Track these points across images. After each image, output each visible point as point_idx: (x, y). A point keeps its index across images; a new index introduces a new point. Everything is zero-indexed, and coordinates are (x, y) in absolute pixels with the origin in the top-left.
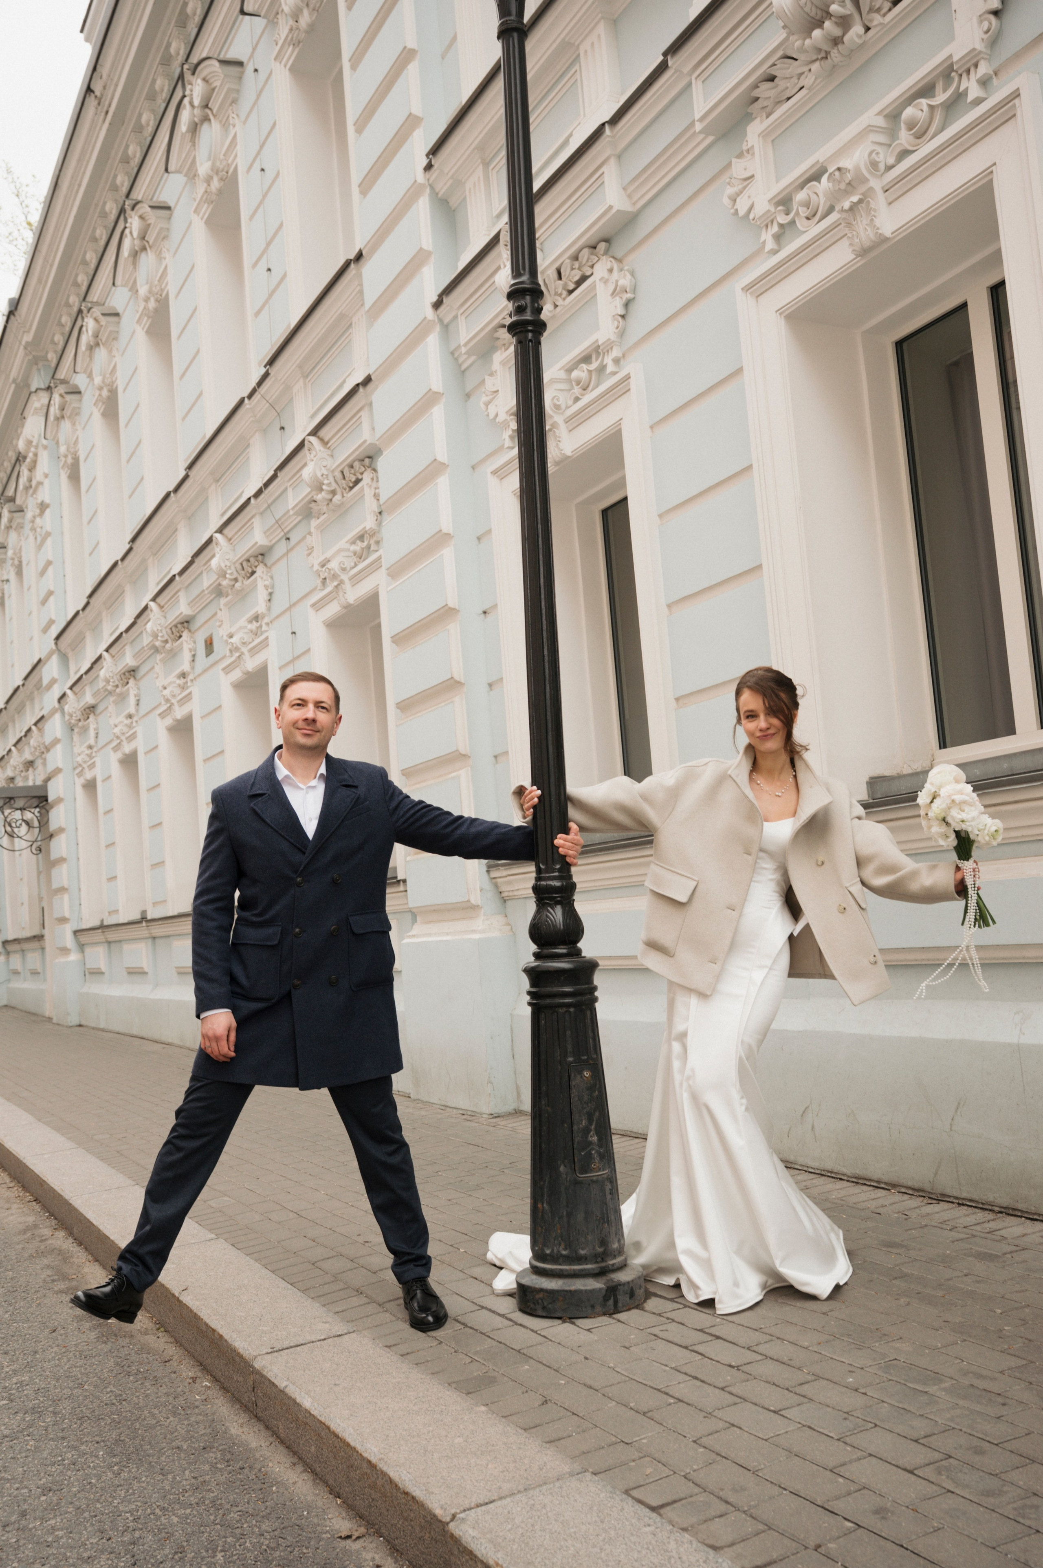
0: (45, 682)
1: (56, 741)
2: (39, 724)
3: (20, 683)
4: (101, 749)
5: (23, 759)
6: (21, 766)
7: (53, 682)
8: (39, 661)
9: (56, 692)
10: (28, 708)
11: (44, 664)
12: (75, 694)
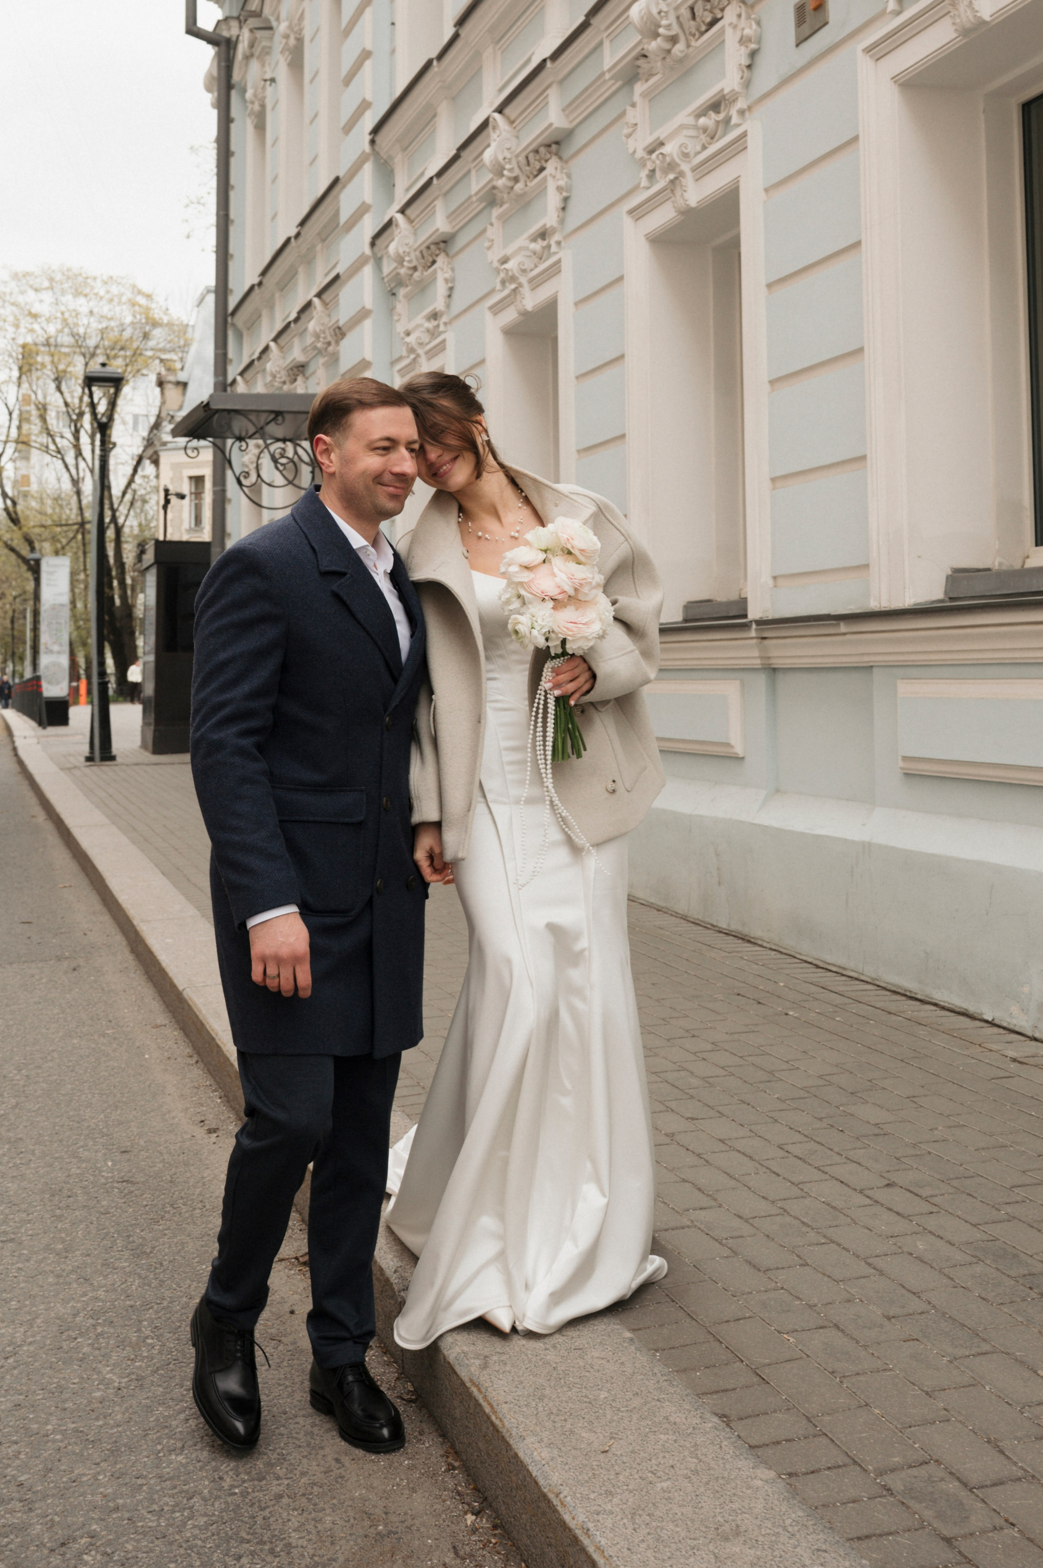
0: (344, 216)
1: (363, 314)
2: (325, 296)
3: (293, 232)
4: (457, 317)
5: (288, 361)
6: (283, 373)
7: (363, 209)
8: (336, 180)
9: (369, 226)
10: (301, 277)
11: (344, 187)
12: (411, 221)
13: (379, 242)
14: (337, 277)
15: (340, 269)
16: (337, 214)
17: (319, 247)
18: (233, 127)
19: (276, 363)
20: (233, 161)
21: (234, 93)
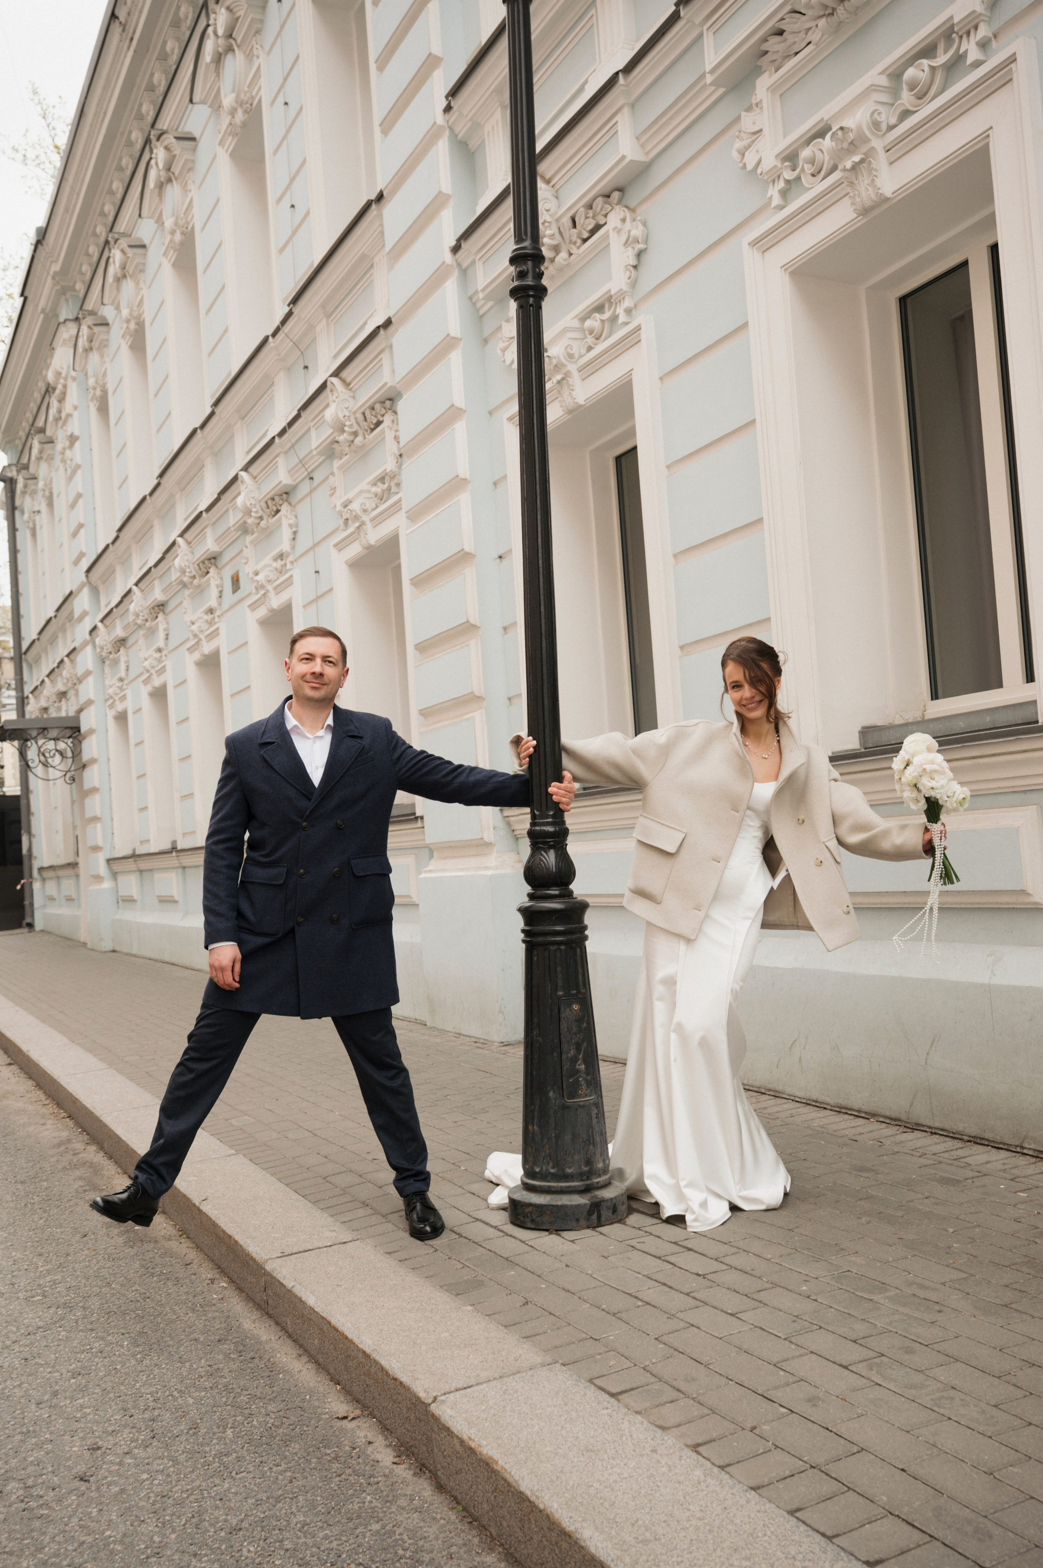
0: (77, 614)
1: (88, 673)
2: (71, 656)
3: (52, 614)
4: (131, 681)
5: (56, 689)
6: (54, 697)
7: (84, 614)
8: (71, 593)
9: (87, 624)
10: (60, 640)
11: (76, 596)
12: (106, 627)
13: (93, 634)
14: (74, 649)
15: (76, 644)
16: (72, 612)
17: (68, 625)
18: (18, 534)
19: (49, 690)
20: (19, 556)
21: (17, 513)
